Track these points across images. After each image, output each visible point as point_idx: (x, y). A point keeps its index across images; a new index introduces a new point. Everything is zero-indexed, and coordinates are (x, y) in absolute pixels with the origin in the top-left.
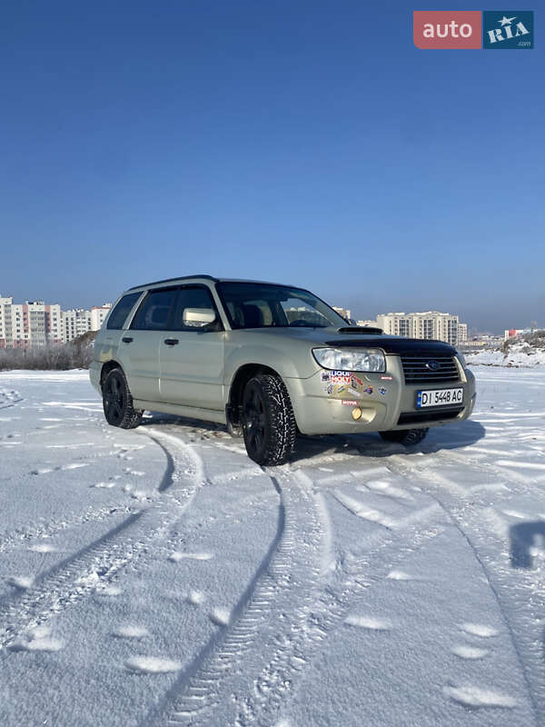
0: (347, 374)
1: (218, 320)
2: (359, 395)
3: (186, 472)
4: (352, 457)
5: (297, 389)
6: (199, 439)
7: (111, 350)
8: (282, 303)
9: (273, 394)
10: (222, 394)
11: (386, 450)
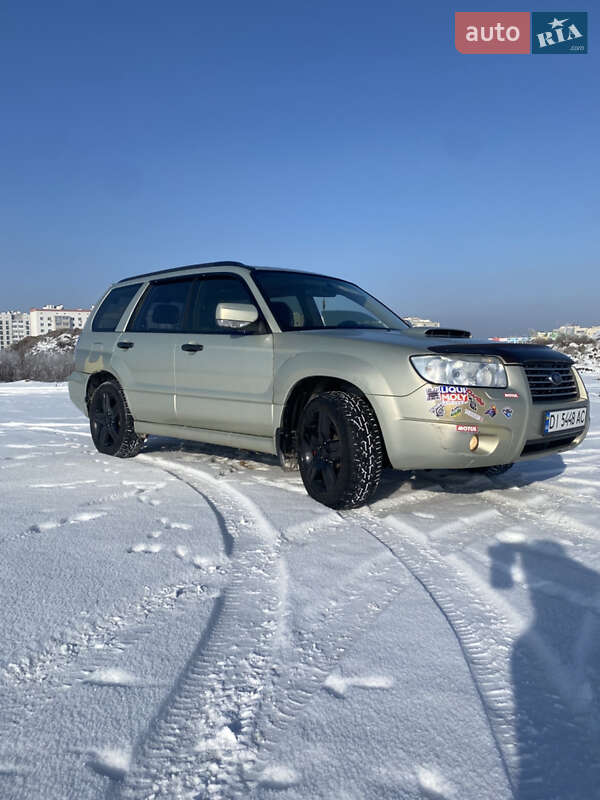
0: (463, 390)
1: (261, 318)
2: (478, 418)
3: (243, 522)
4: (437, 494)
5: (390, 411)
6: (227, 472)
7: (101, 357)
8: (315, 298)
9: (352, 417)
10: (272, 416)
11: (470, 483)
